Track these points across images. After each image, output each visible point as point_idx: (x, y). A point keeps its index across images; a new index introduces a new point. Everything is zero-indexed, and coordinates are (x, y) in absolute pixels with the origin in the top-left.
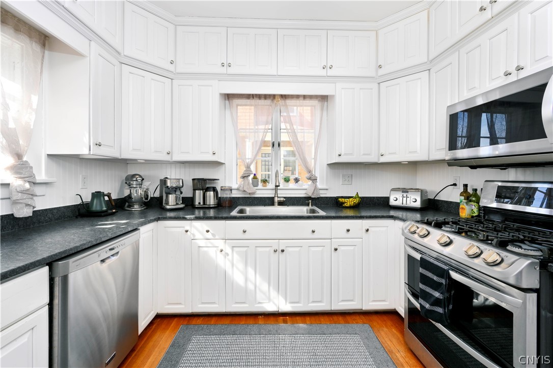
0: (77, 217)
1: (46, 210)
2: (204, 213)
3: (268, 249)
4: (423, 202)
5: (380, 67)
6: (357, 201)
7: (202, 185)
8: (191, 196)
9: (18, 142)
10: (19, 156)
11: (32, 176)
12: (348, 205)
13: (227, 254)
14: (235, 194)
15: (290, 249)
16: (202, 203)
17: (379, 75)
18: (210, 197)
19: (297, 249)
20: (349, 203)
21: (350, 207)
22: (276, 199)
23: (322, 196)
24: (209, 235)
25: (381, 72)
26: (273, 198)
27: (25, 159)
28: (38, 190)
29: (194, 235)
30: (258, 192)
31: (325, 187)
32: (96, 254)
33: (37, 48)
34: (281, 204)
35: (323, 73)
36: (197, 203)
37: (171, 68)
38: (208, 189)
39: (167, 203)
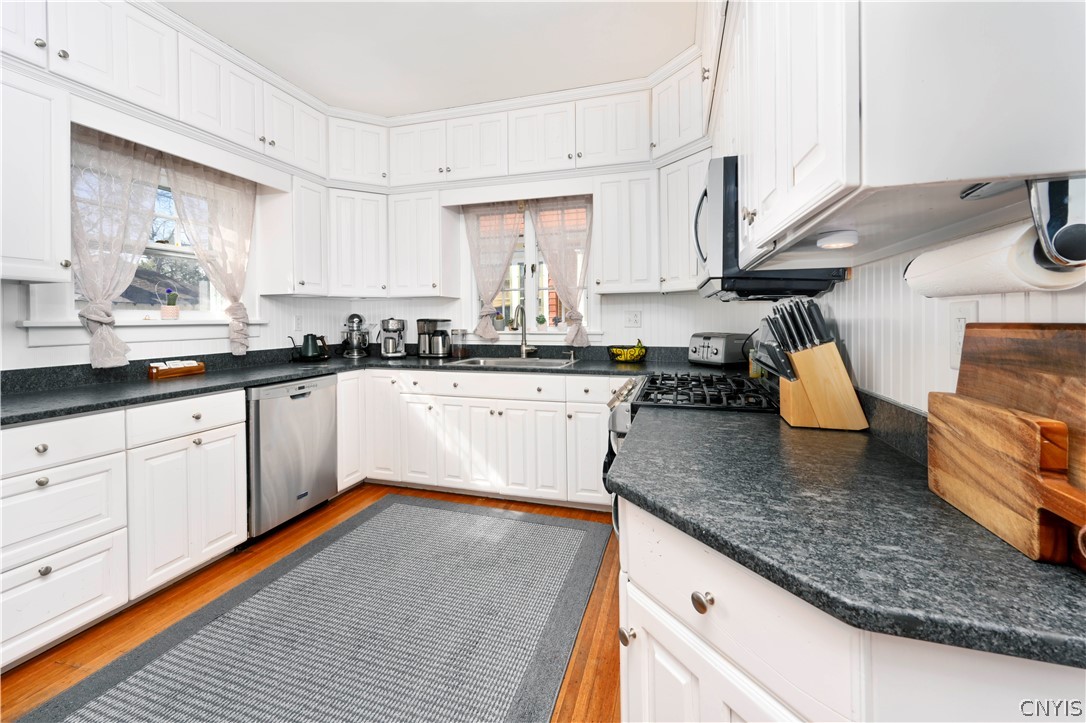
0: (290, 362)
1: (260, 351)
2: (430, 363)
3: (484, 410)
4: (727, 354)
5: (653, 145)
6: (636, 352)
7: (429, 328)
8: (416, 342)
9: (234, 285)
10: (235, 299)
11: (246, 316)
12: (622, 358)
13: (438, 413)
14: (472, 340)
15: (511, 412)
16: (427, 352)
17: (654, 157)
18: (438, 343)
19: (521, 413)
20: (626, 355)
21: (626, 362)
22: (524, 349)
23: (592, 344)
24: (416, 389)
25: (657, 152)
26: (518, 348)
27: (241, 301)
28: (252, 331)
29: (401, 387)
30: (501, 337)
31: (598, 331)
32: (284, 389)
33: (250, 192)
34: (530, 354)
35: (571, 164)
36: (421, 352)
37: (384, 182)
38: (436, 333)
39: (387, 351)
